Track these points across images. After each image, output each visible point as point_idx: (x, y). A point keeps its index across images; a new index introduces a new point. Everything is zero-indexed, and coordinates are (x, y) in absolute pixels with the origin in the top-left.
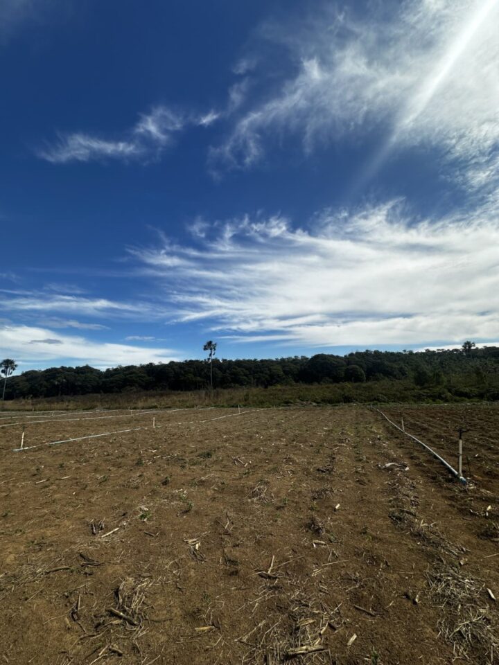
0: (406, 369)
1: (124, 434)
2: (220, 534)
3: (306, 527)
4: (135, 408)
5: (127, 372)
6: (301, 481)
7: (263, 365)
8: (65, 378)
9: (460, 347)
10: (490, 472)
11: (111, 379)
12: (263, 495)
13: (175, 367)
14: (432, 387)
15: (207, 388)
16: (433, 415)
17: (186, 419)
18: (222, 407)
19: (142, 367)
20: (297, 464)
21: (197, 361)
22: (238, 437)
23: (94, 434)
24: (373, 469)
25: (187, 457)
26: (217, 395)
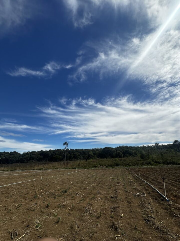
0: (137, 153)
1: (28, 182)
2: (73, 234)
3: (111, 227)
4: (33, 170)
5: (31, 154)
6: (105, 203)
7: (86, 151)
8: (5, 157)
9: (154, 145)
10: (176, 195)
11: (25, 157)
12: (90, 211)
13: (52, 152)
14: (147, 160)
15: (64, 161)
16: (149, 171)
17: (55, 174)
18: (70, 168)
19: (38, 152)
20: (103, 194)
21: (60, 150)
22: (77, 182)
23: (15, 183)
24: (132, 196)
25: (56, 193)
26: (68, 164)
